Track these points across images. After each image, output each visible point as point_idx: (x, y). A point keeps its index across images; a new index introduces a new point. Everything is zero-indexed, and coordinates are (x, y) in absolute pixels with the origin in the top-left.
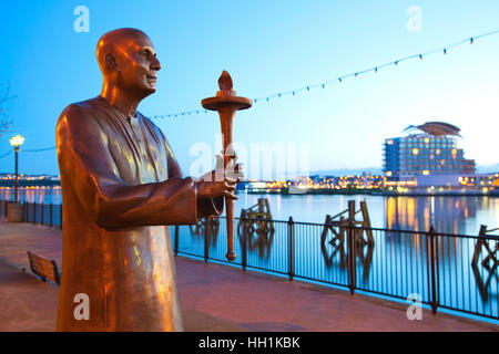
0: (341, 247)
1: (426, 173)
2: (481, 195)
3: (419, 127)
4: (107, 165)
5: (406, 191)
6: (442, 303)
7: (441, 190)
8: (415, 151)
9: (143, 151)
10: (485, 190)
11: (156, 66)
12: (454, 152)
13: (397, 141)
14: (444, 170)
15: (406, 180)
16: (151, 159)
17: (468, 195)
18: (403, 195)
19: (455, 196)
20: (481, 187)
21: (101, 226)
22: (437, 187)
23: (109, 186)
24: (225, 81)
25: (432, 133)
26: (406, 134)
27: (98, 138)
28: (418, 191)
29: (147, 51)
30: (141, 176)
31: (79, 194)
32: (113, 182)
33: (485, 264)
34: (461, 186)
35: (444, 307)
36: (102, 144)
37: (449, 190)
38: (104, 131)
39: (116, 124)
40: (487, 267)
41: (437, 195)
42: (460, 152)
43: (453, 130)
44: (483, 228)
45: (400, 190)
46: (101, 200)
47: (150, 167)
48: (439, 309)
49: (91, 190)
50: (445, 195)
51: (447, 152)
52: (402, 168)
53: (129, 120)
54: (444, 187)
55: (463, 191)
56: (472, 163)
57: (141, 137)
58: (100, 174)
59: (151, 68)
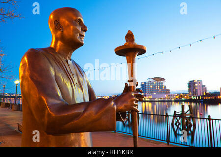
0: (128, 119)
1: (155, 94)
2: (172, 101)
3: (152, 79)
4: (54, 89)
5: (148, 100)
6: (171, 141)
7: (160, 99)
8: (151, 87)
9: (76, 81)
10: (173, 99)
11: (84, 29)
12: (163, 87)
13: (145, 83)
14: (161, 93)
15: (148, 96)
16: (80, 86)
17: (168, 101)
18: (148, 101)
19: (164, 101)
20: (172, 98)
21: (49, 134)
22: (158, 98)
23: (55, 104)
24: (130, 37)
25: (156, 81)
26: (148, 81)
27: (49, 71)
28: (152, 100)
29: (80, 20)
30: (75, 97)
31: (33, 110)
32: (58, 102)
33: (176, 124)
34: (166, 98)
35: (172, 142)
36: (50, 74)
37: (162, 99)
38: (52, 66)
39: (59, 63)
40: (177, 125)
41: (158, 101)
42: (165, 87)
43: (162, 79)
44: (175, 112)
45: (147, 99)
46: (49, 115)
47: (80, 90)
48: (170, 143)
49: (41, 108)
50: (161, 101)
51: (161, 87)
52: (147, 92)
53: (67, 61)
54: (161, 98)
55: (166, 99)
56: (169, 90)
57: (74, 72)
58: (48, 95)
59: (82, 30)
